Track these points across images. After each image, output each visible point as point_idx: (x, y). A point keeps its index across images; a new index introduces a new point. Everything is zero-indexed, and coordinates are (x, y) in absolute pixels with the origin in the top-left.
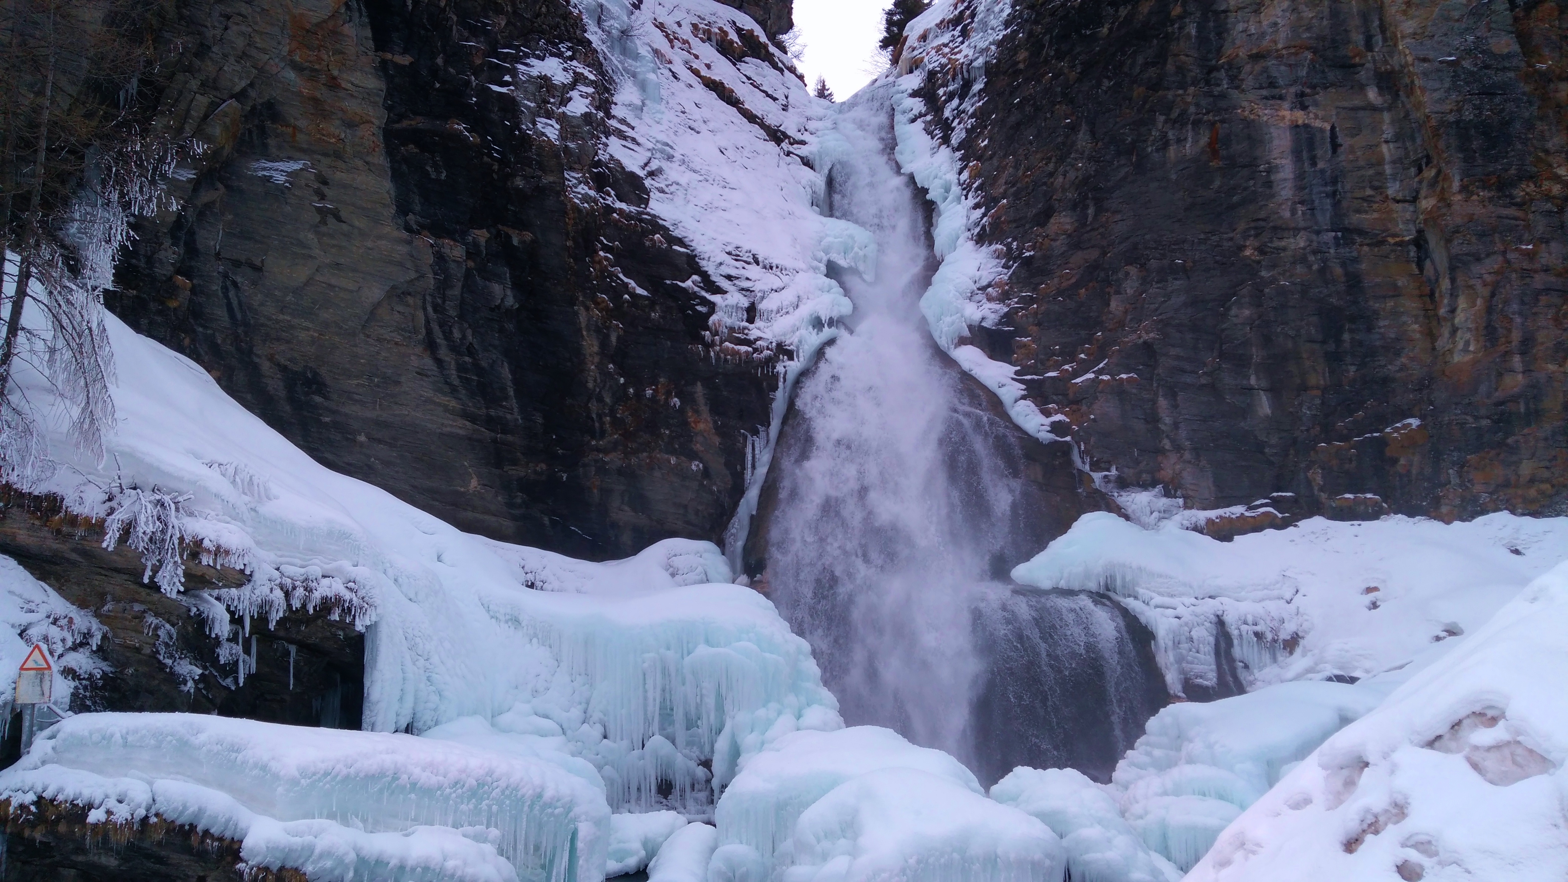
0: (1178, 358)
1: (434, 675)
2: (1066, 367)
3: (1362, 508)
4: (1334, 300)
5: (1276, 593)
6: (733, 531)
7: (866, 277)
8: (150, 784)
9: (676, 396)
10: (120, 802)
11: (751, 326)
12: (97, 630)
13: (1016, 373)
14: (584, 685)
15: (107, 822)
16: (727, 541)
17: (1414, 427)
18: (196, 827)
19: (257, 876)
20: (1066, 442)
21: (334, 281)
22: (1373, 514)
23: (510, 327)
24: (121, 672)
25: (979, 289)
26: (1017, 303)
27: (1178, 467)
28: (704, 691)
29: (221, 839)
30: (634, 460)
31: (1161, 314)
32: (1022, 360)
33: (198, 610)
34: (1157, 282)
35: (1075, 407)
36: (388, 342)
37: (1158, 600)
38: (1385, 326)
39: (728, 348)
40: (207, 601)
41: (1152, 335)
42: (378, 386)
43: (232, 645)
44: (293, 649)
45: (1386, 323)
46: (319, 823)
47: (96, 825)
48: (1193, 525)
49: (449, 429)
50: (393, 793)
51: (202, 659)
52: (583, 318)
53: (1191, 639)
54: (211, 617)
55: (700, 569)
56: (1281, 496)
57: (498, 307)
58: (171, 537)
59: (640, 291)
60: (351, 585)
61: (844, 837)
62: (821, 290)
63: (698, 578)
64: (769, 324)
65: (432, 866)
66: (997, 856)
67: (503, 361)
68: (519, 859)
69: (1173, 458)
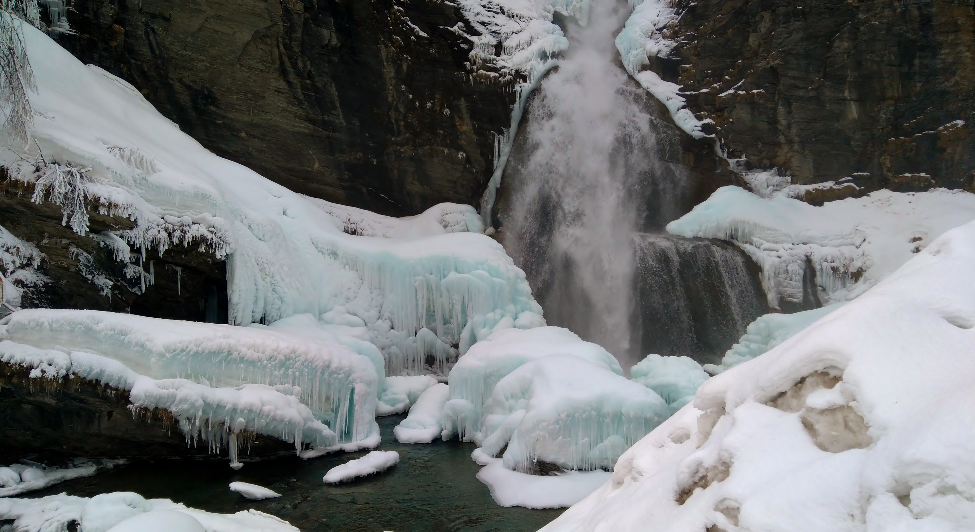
0: (794, 78)
1: (277, 288)
2: (715, 85)
3: (917, 183)
4: (910, 35)
5: (849, 241)
6: (486, 198)
7: (580, 23)
8: (69, 354)
9: (447, 107)
10: (50, 365)
11: (498, 58)
12: (37, 257)
13: (680, 90)
14: (379, 295)
15: (43, 377)
16: (482, 205)
17: (959, 126)
18: (100, 381)
19: (140, 413)
20: (711, 138)
21: (217, 28)
22: (924, 187)
23: (335, 59)
24: (58, 283)
25: (657, 30)
26: (683, 40)
27: (789, 155)
28: (454, 301)
29: (116, 389)
30: (420, 151)
31: (784, 46)
32: (684, 80)
33: (106, 244)
34: (783, 23)
35: (719, 113)
36: (256, 69)
37: (766, 245)
38: (945, 54)
39: (482, 73)
40: (112, 238)
41: (777, 62)
42: (251, 100)
43: (135, 266)
44: (179, 270)
45: (947, 51)
46: (178, 381)
47: (35, 380)
48: (796, 195)
49: (298, 129)
50: (229, 362)
51: (114, 275)
52: (383, 53)
53: (787, 272)
54: (116, 248)
55: (463, 223)
56: (860, 175)
57: (327, 45)
58: (78, 196)
59: (422, 34)
60: (212, 229)
61: (524, 398)
62: (548, 32)
63: (461, 228)
64: (510, 57)
65: (254, 410)
66: (621, 414)
67: (331, 83)
68: (315, 405)
69: (786, 148)
